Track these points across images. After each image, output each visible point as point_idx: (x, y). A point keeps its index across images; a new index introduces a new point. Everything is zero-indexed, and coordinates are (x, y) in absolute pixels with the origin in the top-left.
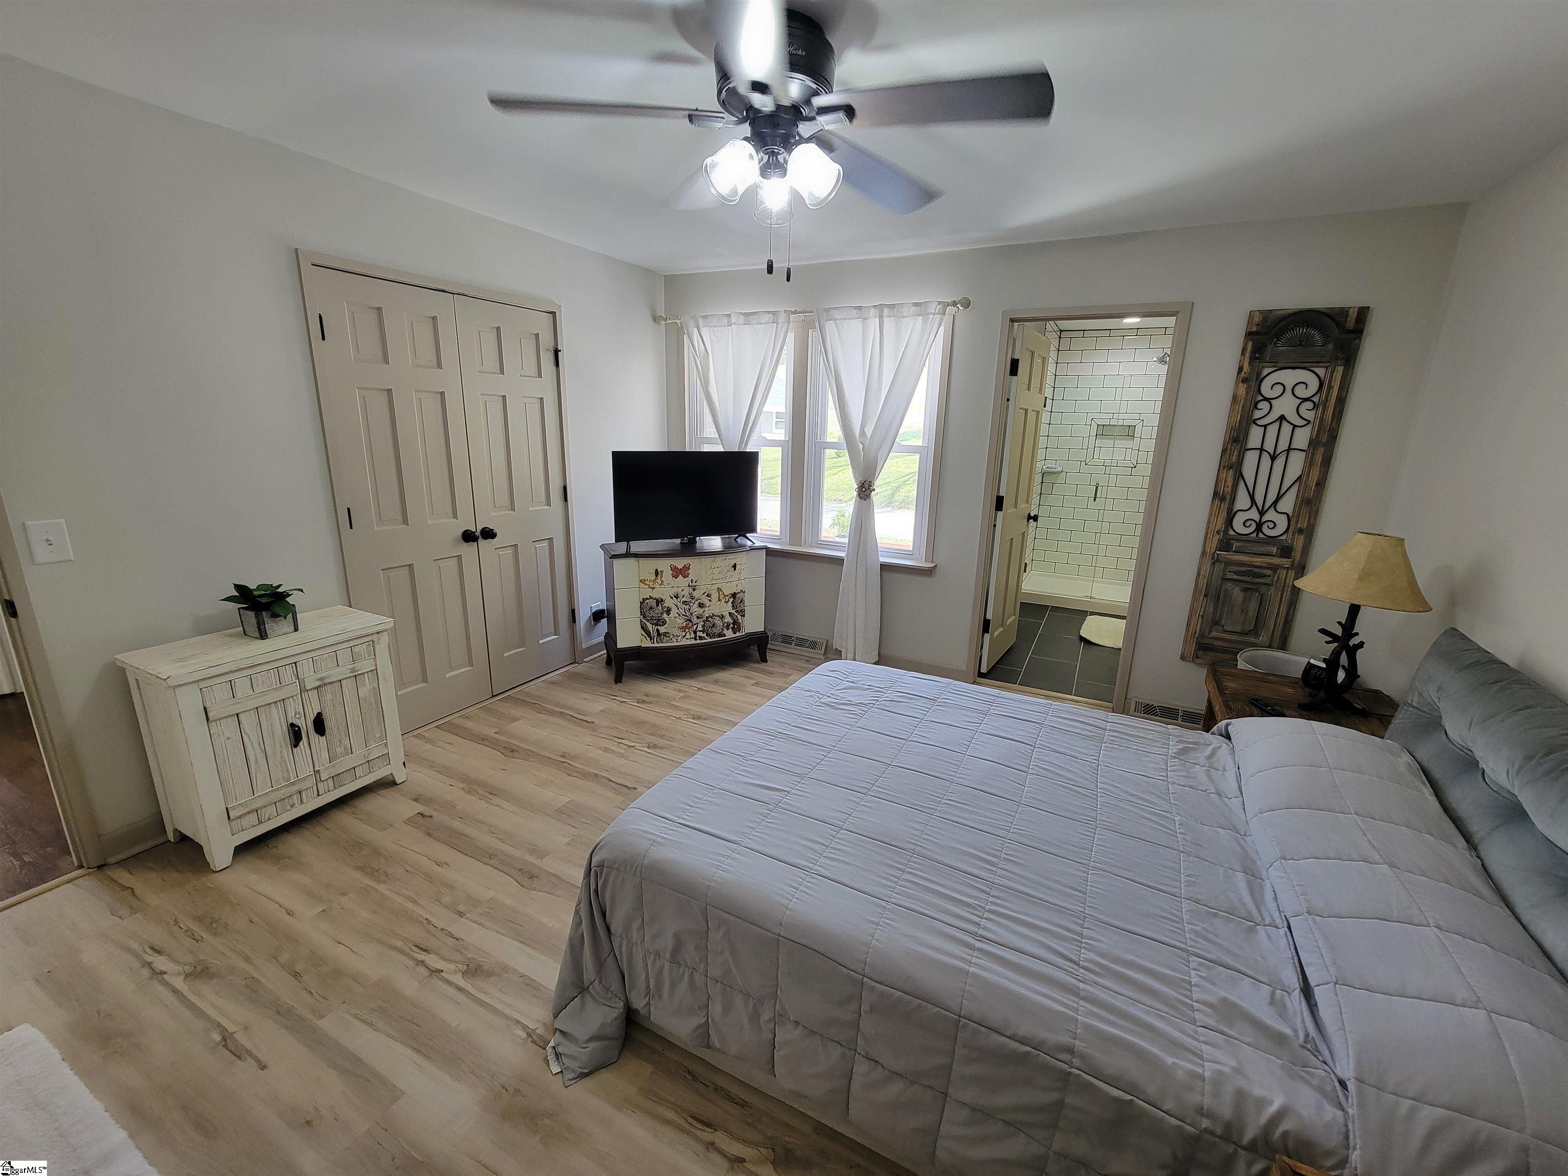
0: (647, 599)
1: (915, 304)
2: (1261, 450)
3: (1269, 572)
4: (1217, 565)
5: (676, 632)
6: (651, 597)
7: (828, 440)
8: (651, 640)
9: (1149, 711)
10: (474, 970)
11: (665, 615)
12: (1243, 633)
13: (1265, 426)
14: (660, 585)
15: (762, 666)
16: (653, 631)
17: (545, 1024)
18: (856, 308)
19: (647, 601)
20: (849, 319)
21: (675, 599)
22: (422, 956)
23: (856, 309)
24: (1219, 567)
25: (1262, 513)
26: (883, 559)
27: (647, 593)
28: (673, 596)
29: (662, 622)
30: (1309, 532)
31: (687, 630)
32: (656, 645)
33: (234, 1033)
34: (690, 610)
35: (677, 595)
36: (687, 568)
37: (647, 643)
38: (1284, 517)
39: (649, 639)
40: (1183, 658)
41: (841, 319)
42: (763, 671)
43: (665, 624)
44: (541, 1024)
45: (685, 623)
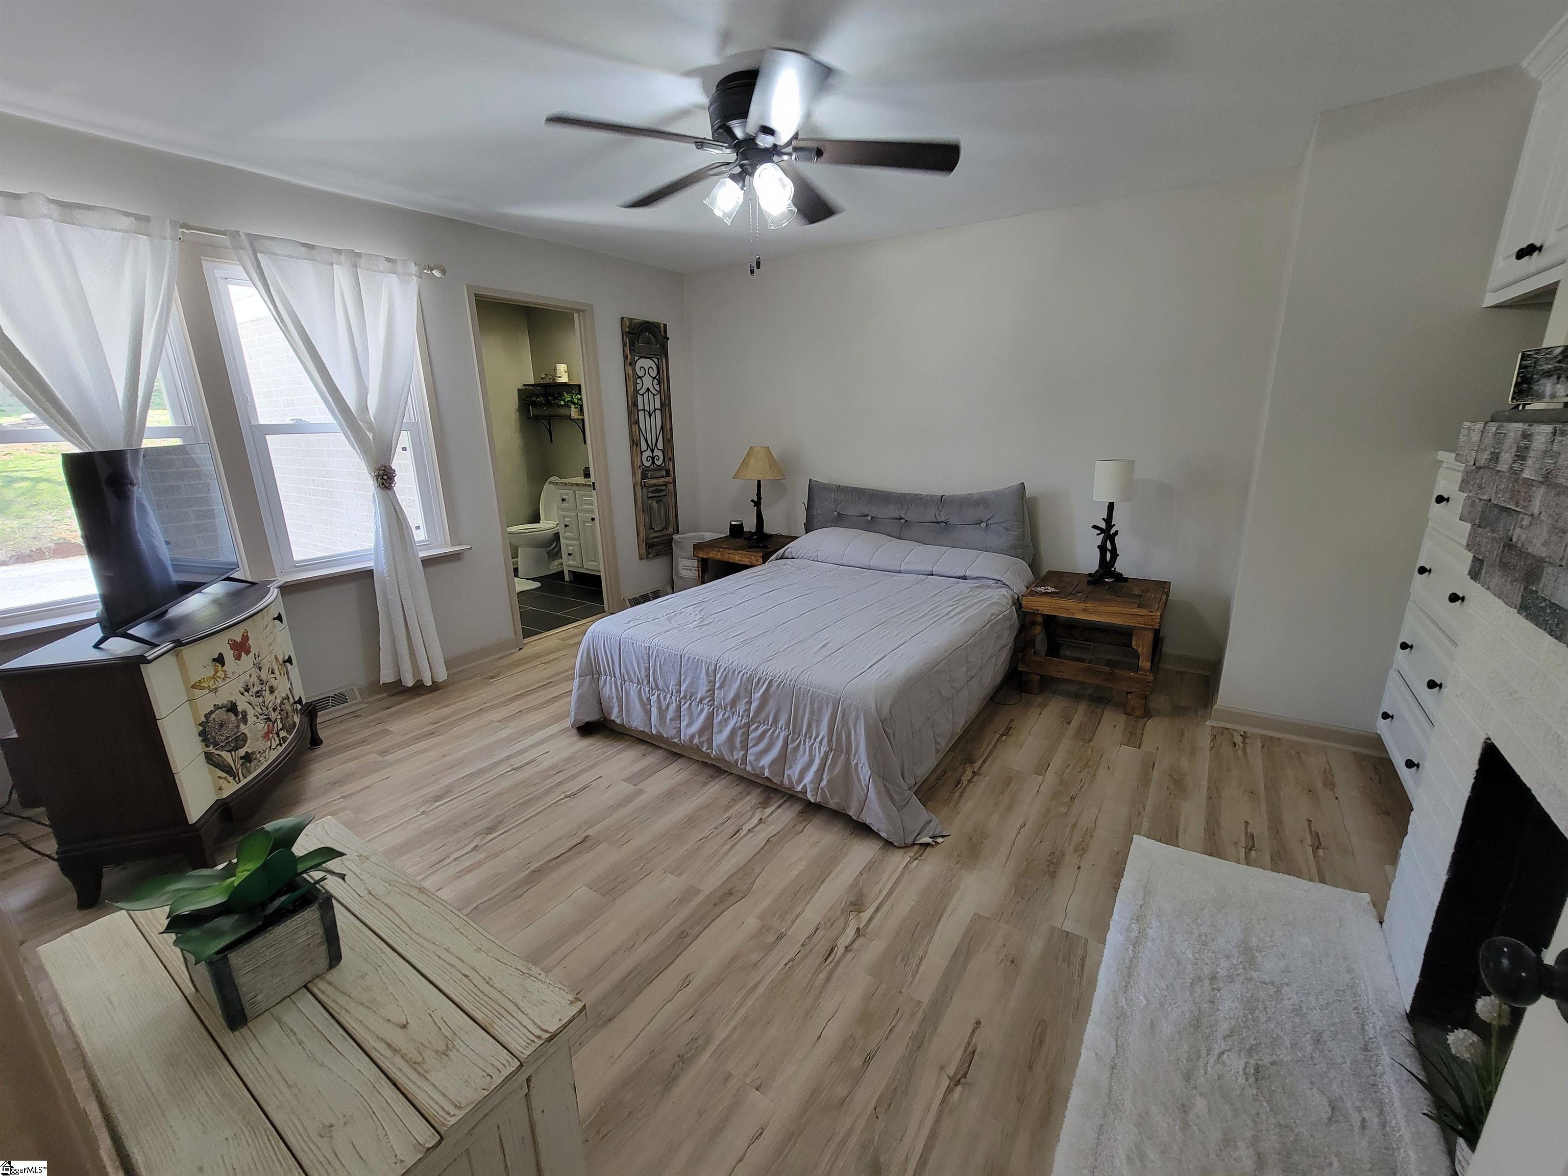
0: (212, 712)
1: (388, 260)
2: (644, 410)
3: (663, 488)
4: (644, 489)
5: (262, 745)
6: (217, 707)
7: (261, 422)
8: (234, 779)
9: (635, 602)
10: (857, 905)
11: (242, 726)
12: (662, 530)
13: (643, 395)
14: (224, 680)
15: (321, 750)
16: (234, 762)
17: (905, 853)
18: (304, 245)
19: (213, 716)
20: (297, 258)
21: (246, 693)
22: (840, 950)
23: (302, 246)
24: (645, 490)
25: (652, 451)
26: (422, 554)
27: (207, 702)
28: (243, 690)
29: (243, 739)
30: (672, 459)
31: (271, 735)
32: (244, 782)
33: (948, 1077)
34: (264, 702)
35: (247, 686)
36: (245, 638)
37: (230, 788)
38: (661, 451)
39: (231, 779)
40: (641, 558)
41: (284, 256)
42: (326, 755)
43: (246, 741)
44: (906, 855)
45: (266, 727)
